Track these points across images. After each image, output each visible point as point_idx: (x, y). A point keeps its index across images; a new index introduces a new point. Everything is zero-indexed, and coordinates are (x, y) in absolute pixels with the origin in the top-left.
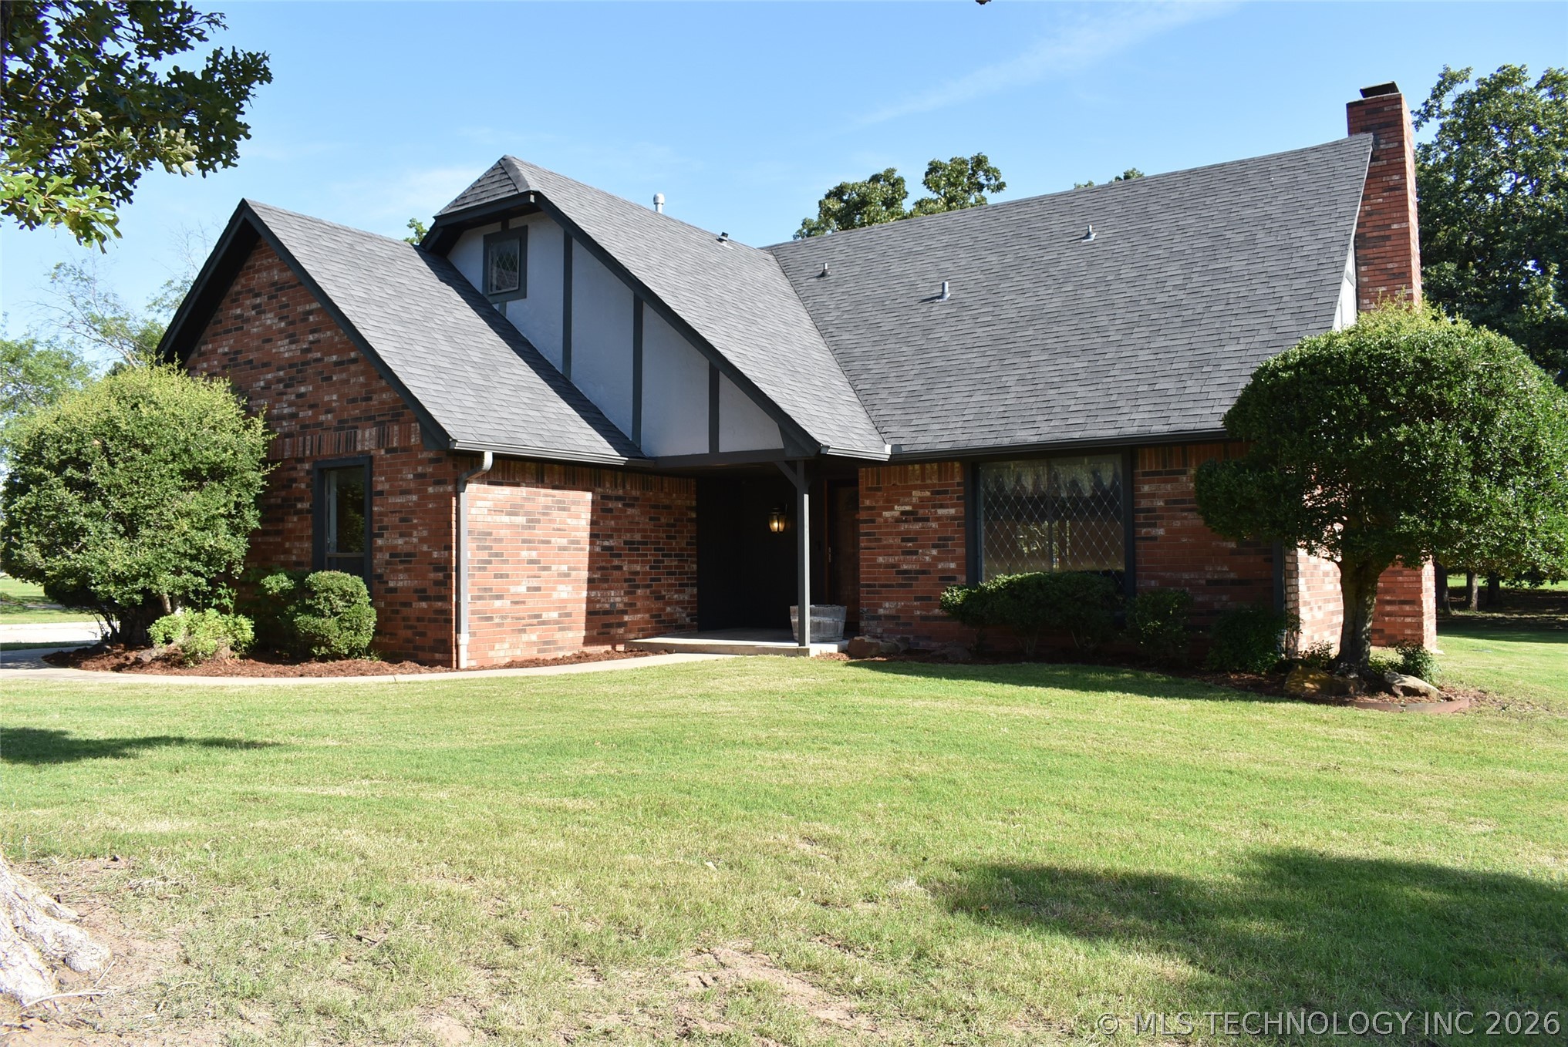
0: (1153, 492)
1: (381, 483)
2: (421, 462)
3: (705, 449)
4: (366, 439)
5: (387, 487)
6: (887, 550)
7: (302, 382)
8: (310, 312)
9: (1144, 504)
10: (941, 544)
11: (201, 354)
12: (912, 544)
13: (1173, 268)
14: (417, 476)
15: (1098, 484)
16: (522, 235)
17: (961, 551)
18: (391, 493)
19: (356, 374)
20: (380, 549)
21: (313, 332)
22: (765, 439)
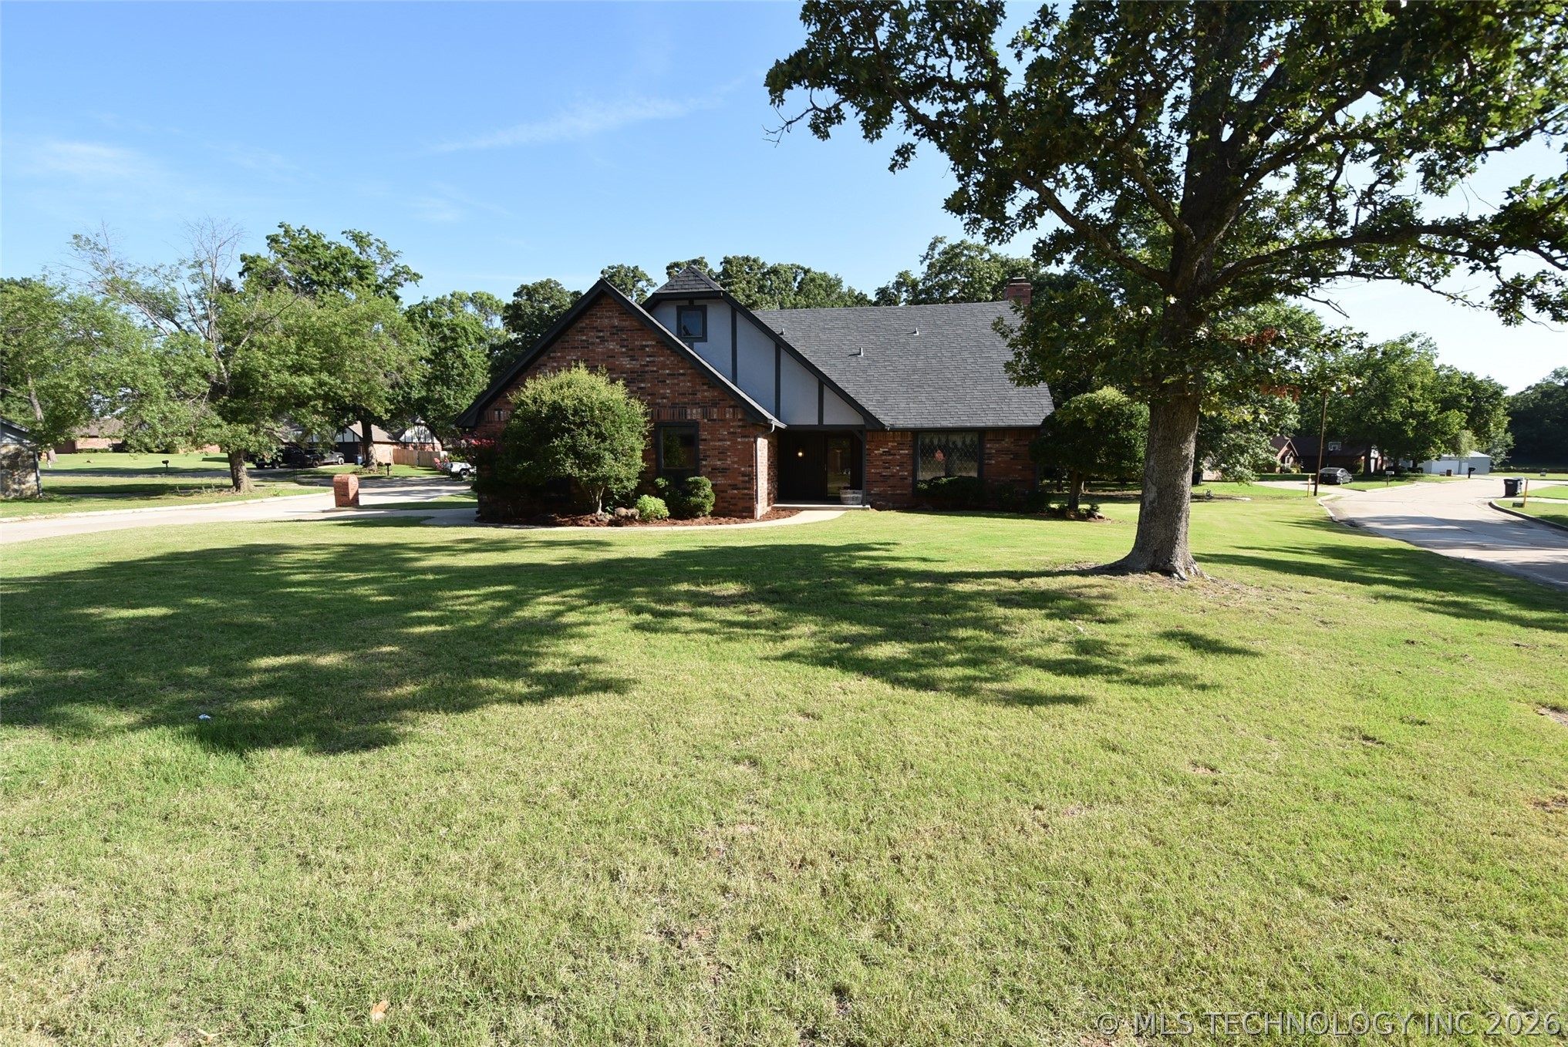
0: (991, 447)
1: (704, 435)
2: (733, 427)
3: (815, 422)
4: (694, 414)
5: (709, 437)
6: (876, 467)
7: (642, 381)
8: (647, 346)
9: (987, 451)
10: (901, 465)
11: (550, 358)
12: (887, 465)
13: (966, 354)
14: (729, 433)
15: (964, 443)
16: (704, 310)
17: (910, 468)
18: (712, 440)
19: (684, 381)
20: (705, 466)
21: (649, 356)
22: (852, 419)
